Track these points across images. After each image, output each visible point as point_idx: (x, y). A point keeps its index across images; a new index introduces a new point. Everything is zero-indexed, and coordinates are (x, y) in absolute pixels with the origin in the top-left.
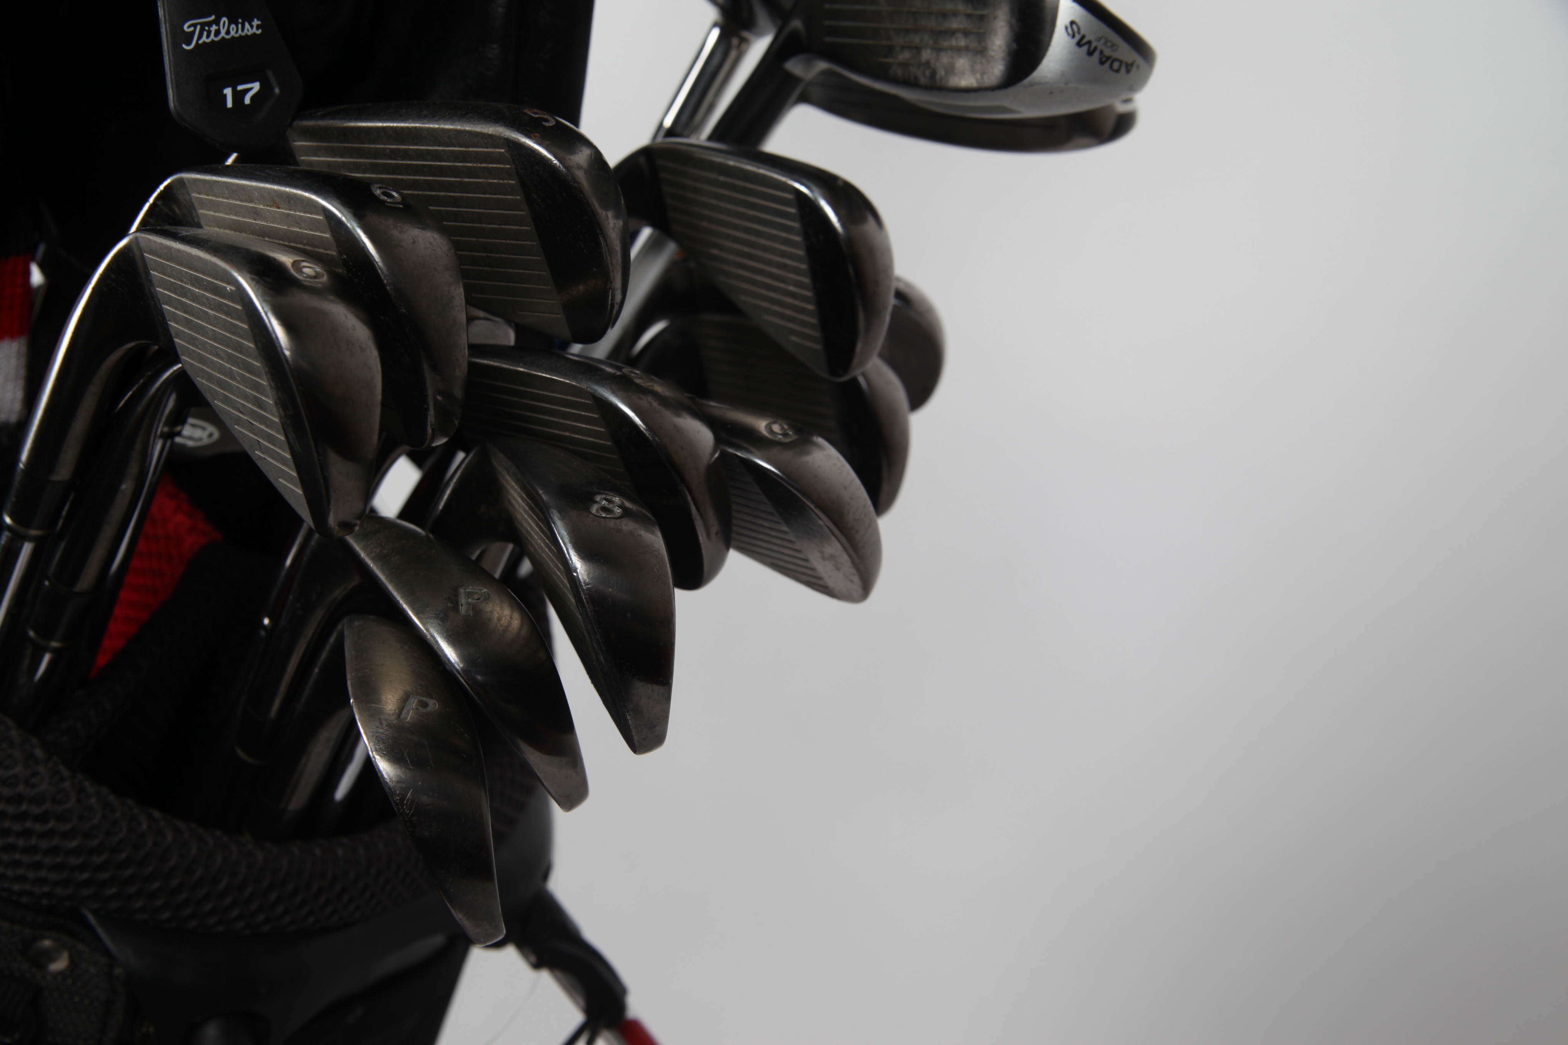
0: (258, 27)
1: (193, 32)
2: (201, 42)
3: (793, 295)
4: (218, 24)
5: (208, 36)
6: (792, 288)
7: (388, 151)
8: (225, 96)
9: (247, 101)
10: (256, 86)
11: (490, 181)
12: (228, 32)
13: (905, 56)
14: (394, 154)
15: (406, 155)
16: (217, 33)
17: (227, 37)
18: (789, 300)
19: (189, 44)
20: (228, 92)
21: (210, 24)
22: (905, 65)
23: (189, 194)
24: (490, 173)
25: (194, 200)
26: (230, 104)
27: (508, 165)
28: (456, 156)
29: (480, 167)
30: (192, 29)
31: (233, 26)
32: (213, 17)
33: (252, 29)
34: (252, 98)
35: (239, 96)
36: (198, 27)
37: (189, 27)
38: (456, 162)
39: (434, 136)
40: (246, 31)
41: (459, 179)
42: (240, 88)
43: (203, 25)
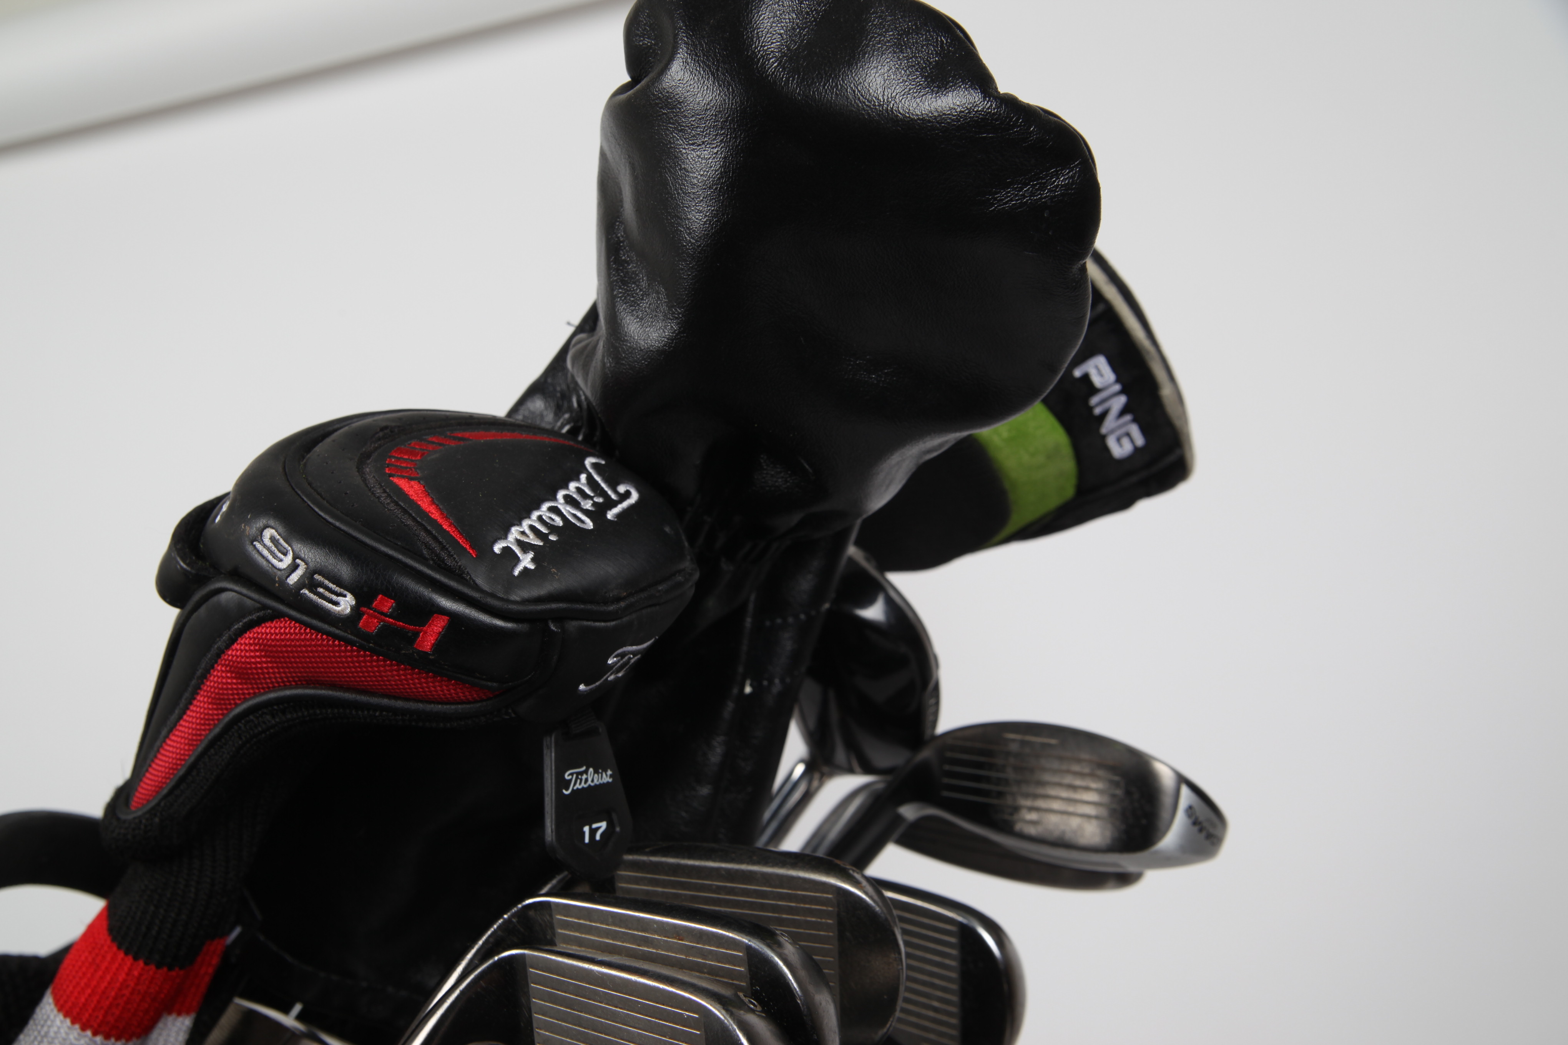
0: (611, 776)
1: (571, 780)
2: (575, 788)
3: (936, 1010)
4: (587, 774)
5: (580, 783)
6: (936, 1004)
7: (714, 887)
8: (584, 833)
9: (598, 837)
10: (603, 825)
11: (809, 919)
12: (593, 781)
13: (1033, 816)
14: (719, 889)
15: (731, 891)
16: (586, 780)
17: (592, 784)
18: (931, 1014)
19: (567, 789)
20: (586, 829)
21: (581, 773)
22: (1034, 823)
23: (551, 916)
24: (811, 912)
25: (555, 921)
26: (587, 840)
27: (831, 907)
28: (781, 897)
29: (802, 908)
30: (570, 777)
31: (596, 775)
32: (584, 768)
33: (606, 778)
34: (602, 835)
35: (593, 832)
36: (575, 776)
37: (569, 775)
38: (779, 901)
39: (767, 879)
40: (603, 780)
41: (776, 915)
42: (594, 826)
43: (578, 774)
